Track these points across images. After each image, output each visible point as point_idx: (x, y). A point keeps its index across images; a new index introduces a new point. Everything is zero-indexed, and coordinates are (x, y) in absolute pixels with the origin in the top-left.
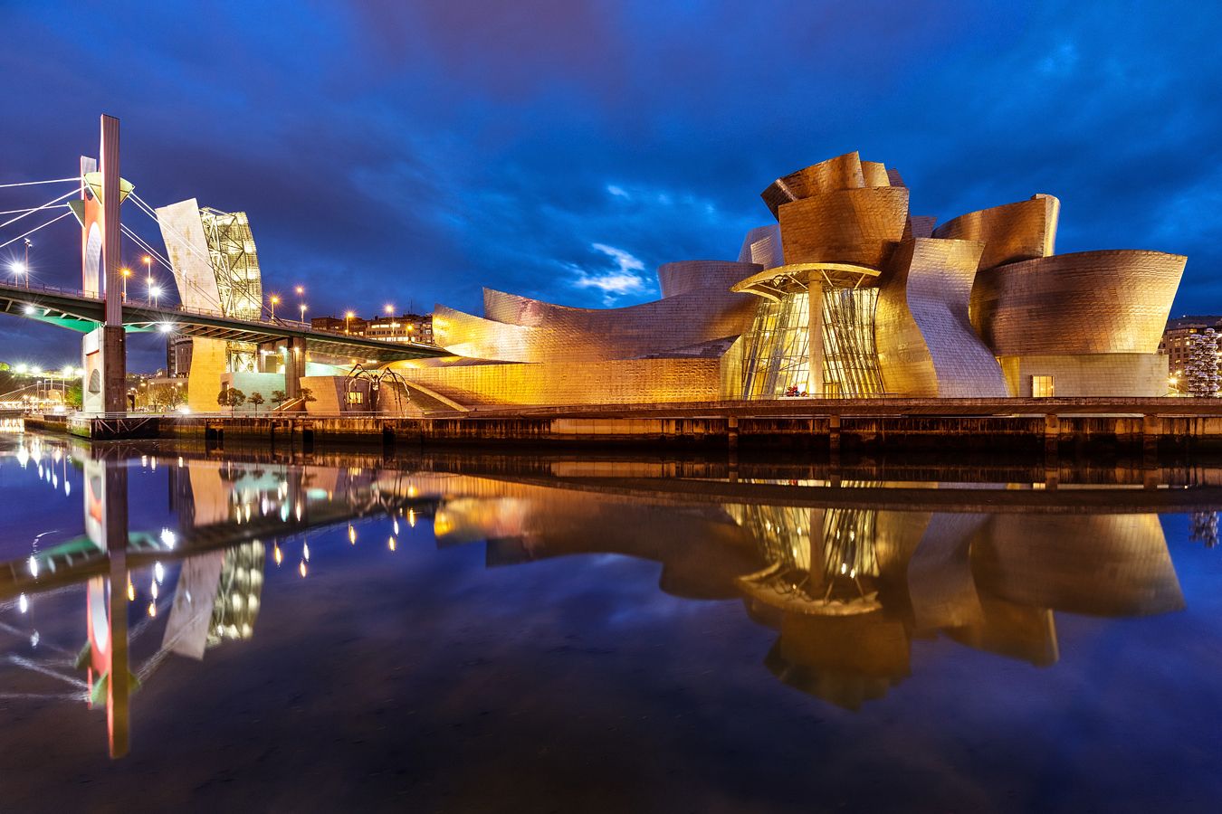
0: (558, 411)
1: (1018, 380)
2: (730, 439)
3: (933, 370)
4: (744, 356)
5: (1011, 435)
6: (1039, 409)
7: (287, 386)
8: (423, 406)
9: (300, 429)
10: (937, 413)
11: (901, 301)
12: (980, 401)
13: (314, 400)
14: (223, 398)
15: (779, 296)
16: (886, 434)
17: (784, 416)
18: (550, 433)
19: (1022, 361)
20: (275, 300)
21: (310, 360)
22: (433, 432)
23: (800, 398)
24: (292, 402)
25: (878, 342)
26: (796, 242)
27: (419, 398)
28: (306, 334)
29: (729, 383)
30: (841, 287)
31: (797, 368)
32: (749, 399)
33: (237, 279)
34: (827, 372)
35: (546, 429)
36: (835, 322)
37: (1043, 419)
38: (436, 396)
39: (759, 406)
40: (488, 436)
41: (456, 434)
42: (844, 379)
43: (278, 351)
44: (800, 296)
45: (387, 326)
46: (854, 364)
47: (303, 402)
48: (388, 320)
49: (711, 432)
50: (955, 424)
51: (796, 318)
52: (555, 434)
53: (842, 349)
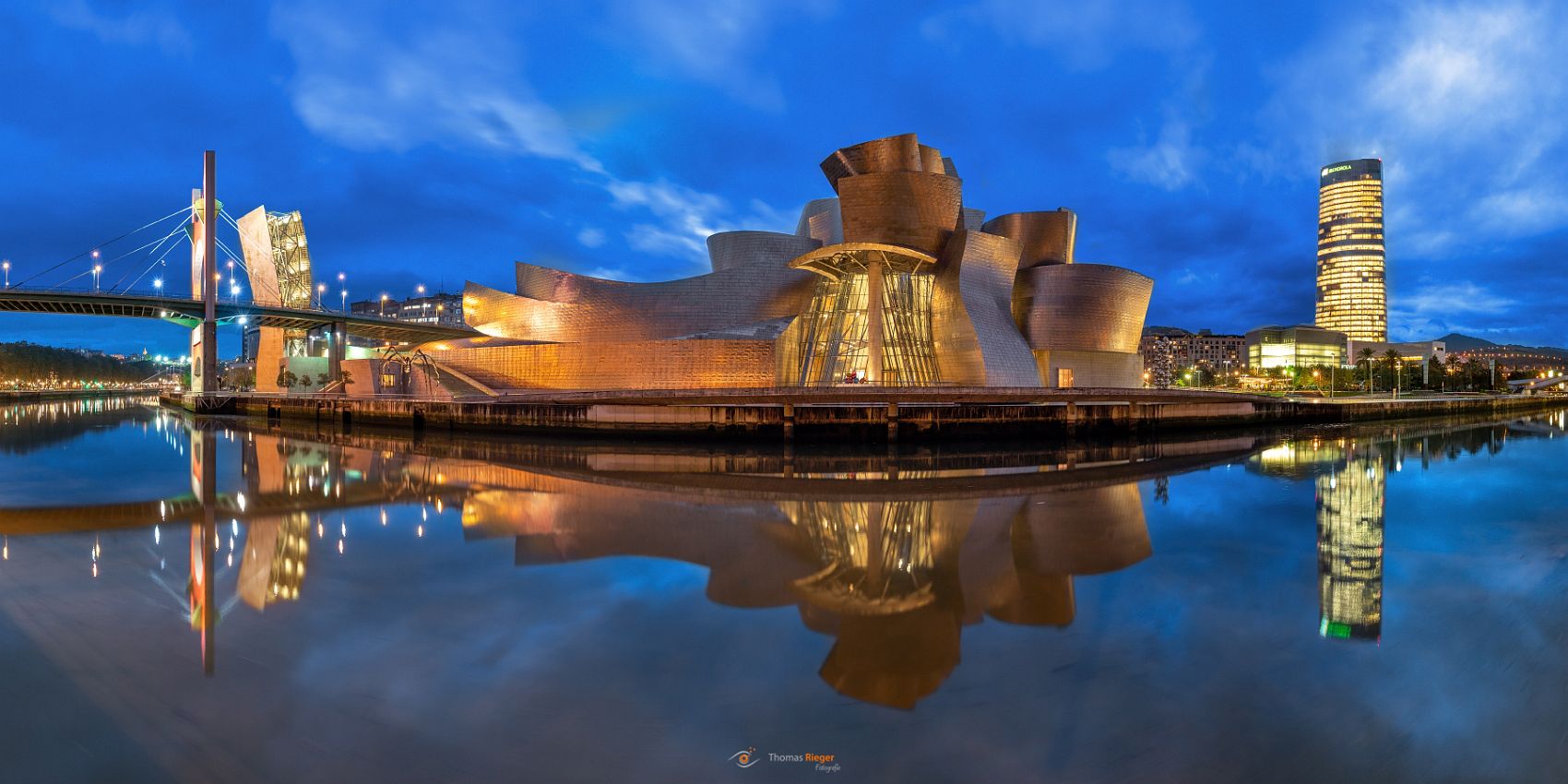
0: (595, 397)
1: (1048, 371)
2: (786, 429)
3: (982, 360)
4: (801, 338)
5: (1042, 422)
6: (1062, 398)
7: (330, 369)
8: (453, 390)
9: (340, 410)
10: (985, 401)
11: (955, 290)
12: (1019, 390)
13: (352, 382)
14: (281, 382)
15: (839, 275)
16: (941, 423)
17: (842, 405)
18: (586, 421)
19: (1051, 354)
20: (321, 288)
21: (349, 343)
22: (463, 417)
23: (858, 385)
24: (334, 384)
25: (934, 330)
26: (855, 220)
27: (450, 382)
28: (346, 319)
29: (785, 367)
30: (901, 271)
31: (856, 353)
32: (806, 386)
33: (292, 272)
34: (886, 358)
35: (582, 417)
36: (894, 307)
37: (1065, 407)
38: (466, 379)
39: (816, 393)
40: (518, 423)
41: (485, 419)
42: (902, 367)
43: (324, 336)
44: (860, 277)
45: (418, 307)
46: (912, 352)
47: (343, 385)
48: (420, 301)
49: (765, 421)
50: (999, 412)
51: (855, 301)
52: (592, 422)
53: (901, 335)
